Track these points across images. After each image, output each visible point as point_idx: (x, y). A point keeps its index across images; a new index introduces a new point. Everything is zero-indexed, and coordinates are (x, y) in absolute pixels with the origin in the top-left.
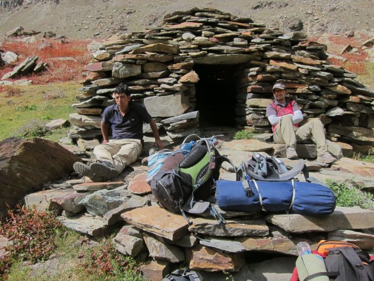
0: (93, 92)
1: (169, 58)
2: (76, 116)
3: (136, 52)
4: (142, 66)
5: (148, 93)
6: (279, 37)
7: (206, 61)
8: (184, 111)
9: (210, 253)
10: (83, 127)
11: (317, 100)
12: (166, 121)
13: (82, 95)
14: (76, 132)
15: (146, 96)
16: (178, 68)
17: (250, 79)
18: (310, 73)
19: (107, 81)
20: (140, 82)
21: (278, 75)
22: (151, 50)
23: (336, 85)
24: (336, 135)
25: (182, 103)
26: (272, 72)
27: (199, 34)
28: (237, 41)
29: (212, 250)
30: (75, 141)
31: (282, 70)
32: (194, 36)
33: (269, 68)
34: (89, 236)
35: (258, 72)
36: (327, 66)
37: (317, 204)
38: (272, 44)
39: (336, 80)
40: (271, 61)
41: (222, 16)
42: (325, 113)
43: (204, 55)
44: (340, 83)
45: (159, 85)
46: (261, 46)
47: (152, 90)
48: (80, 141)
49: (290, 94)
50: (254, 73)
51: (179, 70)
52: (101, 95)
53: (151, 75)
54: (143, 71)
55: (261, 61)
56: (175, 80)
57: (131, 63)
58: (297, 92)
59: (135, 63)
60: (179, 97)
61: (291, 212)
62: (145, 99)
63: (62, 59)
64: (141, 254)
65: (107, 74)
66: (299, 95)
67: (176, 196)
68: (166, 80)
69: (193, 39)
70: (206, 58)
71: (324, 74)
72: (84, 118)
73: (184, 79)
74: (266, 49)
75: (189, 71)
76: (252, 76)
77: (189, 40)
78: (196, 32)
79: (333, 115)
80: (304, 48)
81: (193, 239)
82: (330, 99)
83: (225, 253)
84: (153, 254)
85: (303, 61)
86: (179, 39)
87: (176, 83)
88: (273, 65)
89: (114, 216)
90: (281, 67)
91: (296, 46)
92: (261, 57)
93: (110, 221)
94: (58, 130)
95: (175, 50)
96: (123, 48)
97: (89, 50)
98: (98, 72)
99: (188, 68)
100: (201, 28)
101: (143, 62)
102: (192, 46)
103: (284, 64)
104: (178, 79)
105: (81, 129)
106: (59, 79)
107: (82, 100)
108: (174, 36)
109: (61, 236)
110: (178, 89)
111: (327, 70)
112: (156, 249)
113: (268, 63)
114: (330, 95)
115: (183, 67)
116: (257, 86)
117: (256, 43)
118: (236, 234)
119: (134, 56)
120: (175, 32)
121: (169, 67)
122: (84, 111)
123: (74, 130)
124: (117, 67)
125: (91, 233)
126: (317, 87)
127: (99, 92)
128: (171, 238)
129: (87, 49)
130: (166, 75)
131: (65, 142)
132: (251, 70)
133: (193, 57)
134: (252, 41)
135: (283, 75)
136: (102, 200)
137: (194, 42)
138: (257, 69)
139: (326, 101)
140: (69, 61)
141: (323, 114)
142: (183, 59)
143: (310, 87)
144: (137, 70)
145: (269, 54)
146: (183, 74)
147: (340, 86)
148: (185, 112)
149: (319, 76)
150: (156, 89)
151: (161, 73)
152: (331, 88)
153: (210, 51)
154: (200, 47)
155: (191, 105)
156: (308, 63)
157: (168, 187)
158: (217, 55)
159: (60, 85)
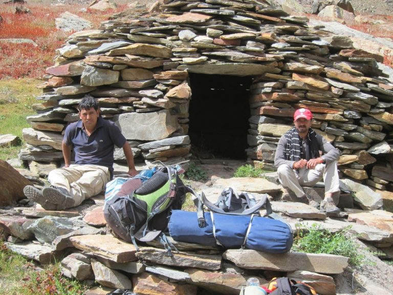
0: (54, 102)
1: (157, 63)
2: (30, 131)
3: (116, 53)
4: (120, 71)
5: (125, 108)
6: (314, 42)
7: (205, 70)
8: (168, 134)
9: (156, 281)
10: (38, 147)
11: (355, 131)
12: (144, 146)
13: (40, 105)
14: (29, 152)
15: (122, 112)
16: (167, 77)
17: (264, 97)
18: (345, 94)
19: (73, 89)
20: (116, 92)
21: (302, 95)
22: (132, 52)
23: (381, 113)
24: (382, 181)
25: (167, 123)
26: (294, 90)
27: (203, 32)
28: (250, 45)
29: (157, 276)
30: (26, 164)
31: (307, 88)
32: (194, 35)
33: (290, 84)
34: (35, 262)
35: (274, 89)
36: (371, 86)
37: (270, 240)
38: (298, 52)
39: (382, 105)
40: (295, 76)
41: (243, 5)
42: (367, 150)
43: (202, 63)
44: (387, 110)
45: (141, 97)
46: (281, 55)
47: (131, 104)
48: (33, 165)
49: (318, 120)
50: (268, 90)
51: (167, 80)
52: (64, 106)
53: (131, 84)
54: (121, 79)
55: (281, 74)
56: (161, 93)
57: (106, 68)
58: (326, 118)
59: (111, 69)
60: (163, 115)
61: (246, 247)
62: (121, 115)
63: (15, 41)
64: (86, 279)
66: (329, 123)
67: (128, 221)
68: (149, 93)
69: (193, 40)
70: (204, 66)
71: (365, 96)
72: (41, 135)
73: (171, 92)
74: (287, 59)
75: (181, 81)
76: (265, 93)
77: (187, 41)
78: (199, 29)
79: (377, 153)
80: (345, 59)
81: (139, 265)
82: (373, 130)
83: (169, 280)
84: (98, 278)
85: (339, 77)
86: (174, 37)
87: (161, 97)
88: (295, 81)
89: (63, 240)
90: (306, 84)
91: (336, 55)
92: (282, 68)
93: (59, 246)
94: (5, 149)
95: (166, 54)
96: (99, 44)
97: (58, 28)
98: (64, 77)
99: (179, 79)
100: (206, 23)
101: (120, 67)
102: (189, 49)
103: (309, 80)
104: (165, 92)
105: (35, 149)
106: (9, 74)
107: (40, 111)
108: (169, 32)
109: (6, 260)
110: (163, 106)
111: (372, 92)
112: (101, 273)
113: (291, 76)
114: (373, 126)
115: (174, 77)
116: (272, 108)
117: (277, 49)
118: (184, 264)
119: (111, 59)
120: (170, 27)
121: (155, 76)
122: (40, 126)
123: (26, 149)
124: (87, 70)
125: (37, 258)
126: (354, 114)
127: (62, 102)
128: (115, 260)
129: (55, 26)
130: (151, 86)
131: (15, 163)
132: (266, 85)
133: (189, 64)
134: (273, 45)
135: (308, 94)
136: (53, 224)
137: (192, 43)
138: (272, 84)
139: (367, 133)
140: (25, 45)
141: (364, 151)
142: (175, 67)
143: (345, 113)
144: (114, 78)
145: (293, 65)
146: (173, 86)
147: (387, 114)
148: (170, 136)
149: (358, 99)
150: (136, 103)
151: (143, 83)
152: (375, 116)
153: (210, 57)
154: (200, 50)
155: (179, 127)
156: (346, 80)
157: (120, 211)
158: (221, 63)
159: (10, 83)
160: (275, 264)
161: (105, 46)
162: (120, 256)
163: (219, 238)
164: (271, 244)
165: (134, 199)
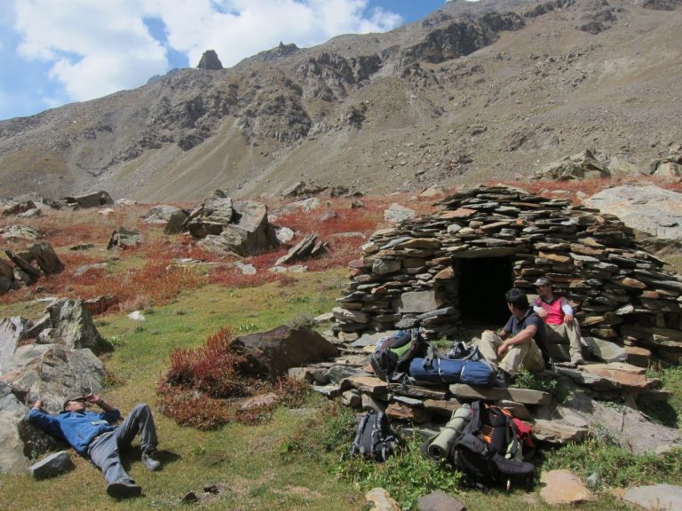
0: (354, 287)
1: (429, 253)
2: (338, 309)
3: (398, 248)
4: (402, 261)
5: (405, 289)
6: (563, 223)
7: (465, 255)
8: (436, 307)
9: (400, 406)
10: (344, 321)
11: (598, 295)
12: (420, 317)
13: (345, 290)
14: (338, 324)
15: (404, 291)
16: (436, 263)
17: (516, 273)
18: (586, 265)
19: (367, 277)
20: (398, 278)
21: (547, 268)
22: (409, 246)
23: (623, 279)
24: (630, 338)
25: (436, 298)
26: (541, 265)
27: (467, 225)
28: (503, 233)
29: (401, 403)
30: (336, 334)
31: (551, 263)
32: (459, 227)
33: (537, 261)
34: (328, 396)
35: (523, 266)
36: (611, 256)
37: (477, 377)
38: (545, 233)
39: (622, 272)
40: (541, 254)
41: (508, 196)
42: (612, 311)
43: (462, 250)
44: (627, 275)
45: (417, 279)
46: (528, 238)
47: (410, 285)
48: (340, 334)
49: (563, 289)
50: (517, 267)
51: (436, 265)
52: (361, 290)
53: (410, 270)
54: (402, 267)
55: (530, 253)
56: (431, 276)
57: (390, 260)
58: (571, 287)
59: (394, 260)
60: (433, 292)
61: (462, 383)
62: (403, 295)
63: (346, 235)
64: (356, 405)
65: (367, 270)
66: (574, 290)
67: (383, 366)
68: (422, 276)
69: (457, 232)
70: (465, 252)
71: (604, 265)
72: (346, 312)
73: (440, 275)
74: (534, 240)
75: (446, 266)
76: (516, 270)
77: (453, 233)
78: (463, 222)
79: (621, 313)
80: (591, 235)
81: (389, 395)
82: (616, 294)
83: (408, 405)
84: (364, 404)
85: (581, 251)
86: (444, 231)
87: (431, 279)
88: (541, 258)
89: (345, 381)
90: (549, 260)
91: (583, 232)
92: (529, 249)
93: (342, 385)
94: (325, 324)
95: (436, 245)
96: (389, 241)
97: (385, 219)
98: (361, 268)
99: (445, 264)
100: (472, 216)
101: (402, 258)
102: (454, 240)
103: (552, 256)
104: (434, 274)
105: (342, 323)
106: (340, 264)
107: (346, 294)
108: (442, 227)
109: (310, 396)
110: (431, 285)
111: (614, 261)
112: (367, 401)
113: (538, 254)
114: (616, 290)
115: (441, 262)
116: (523, 281)
117: (527, 233)
118: (419, 394)
119: (394, 253)
120: (442, 223)
121: (427, 263)
122: (345, 305)
123: (338, 322)
124: (376, 262)
125: (329, 393)
126: (595, 281)
127: (359, 287)
128: (372, 391)
129: (384, 217)
130: (424, 271)
131: (327, 334)
132: (517, 263)
133: (453, 252)
134: (524, 230)
135: (554, 268)
136: (340, 371)
137: (457, 235)
138: (521, 262)
139: (611, 296)
140: (355, 237)
141: (610, 313)
142: (443, 254)
143: (588, 281)
144: (397, 267)
145: (539, 245)
146: (440, 269)
147: (628, 279)
148: (438, 308)
149: (598, 269)
150: (414, 285)
151: (418, 269)
152: (616, 282)
153: (472, 245)
154: (463, 239)
155: (447, 301)
156: (588, 252)
157: (378, 360)
158: (480, 249)
159: (339, 271)
160: (483, 395)
161: (393, 242)
162: (376, 388)
163: (442, 376)
164: (477, 381)
165: (389, 352)
